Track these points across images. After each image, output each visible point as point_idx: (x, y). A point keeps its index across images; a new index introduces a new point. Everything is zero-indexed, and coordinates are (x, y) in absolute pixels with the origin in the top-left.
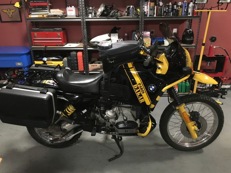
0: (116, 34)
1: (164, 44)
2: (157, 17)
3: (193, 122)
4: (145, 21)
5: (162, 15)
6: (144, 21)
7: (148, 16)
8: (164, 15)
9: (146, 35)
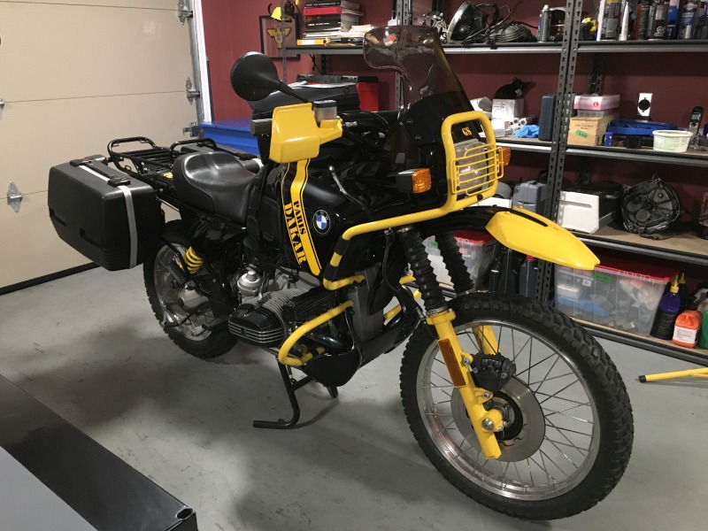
0: (510, 101)
1: (652, 145)
2: (629, 41)
3: (481, 391)
4: (579, 54)
5: (649, 34)
6: (575, 55)
7: (598, 39)
8: (656, 34)
9: (586, 105)
